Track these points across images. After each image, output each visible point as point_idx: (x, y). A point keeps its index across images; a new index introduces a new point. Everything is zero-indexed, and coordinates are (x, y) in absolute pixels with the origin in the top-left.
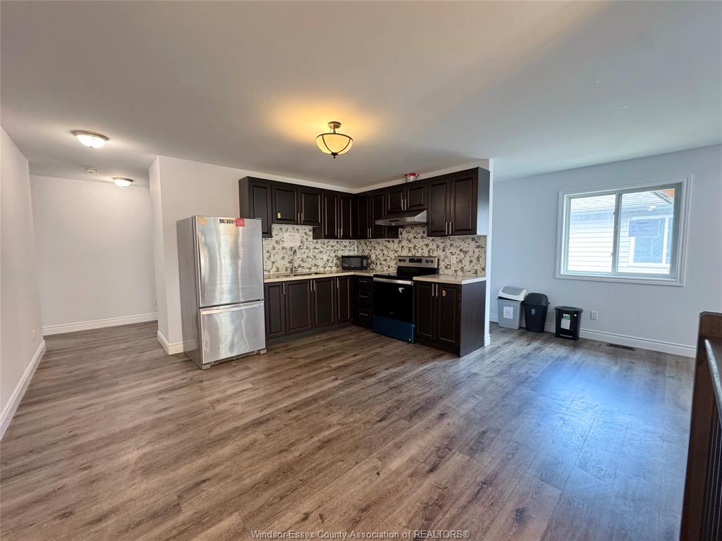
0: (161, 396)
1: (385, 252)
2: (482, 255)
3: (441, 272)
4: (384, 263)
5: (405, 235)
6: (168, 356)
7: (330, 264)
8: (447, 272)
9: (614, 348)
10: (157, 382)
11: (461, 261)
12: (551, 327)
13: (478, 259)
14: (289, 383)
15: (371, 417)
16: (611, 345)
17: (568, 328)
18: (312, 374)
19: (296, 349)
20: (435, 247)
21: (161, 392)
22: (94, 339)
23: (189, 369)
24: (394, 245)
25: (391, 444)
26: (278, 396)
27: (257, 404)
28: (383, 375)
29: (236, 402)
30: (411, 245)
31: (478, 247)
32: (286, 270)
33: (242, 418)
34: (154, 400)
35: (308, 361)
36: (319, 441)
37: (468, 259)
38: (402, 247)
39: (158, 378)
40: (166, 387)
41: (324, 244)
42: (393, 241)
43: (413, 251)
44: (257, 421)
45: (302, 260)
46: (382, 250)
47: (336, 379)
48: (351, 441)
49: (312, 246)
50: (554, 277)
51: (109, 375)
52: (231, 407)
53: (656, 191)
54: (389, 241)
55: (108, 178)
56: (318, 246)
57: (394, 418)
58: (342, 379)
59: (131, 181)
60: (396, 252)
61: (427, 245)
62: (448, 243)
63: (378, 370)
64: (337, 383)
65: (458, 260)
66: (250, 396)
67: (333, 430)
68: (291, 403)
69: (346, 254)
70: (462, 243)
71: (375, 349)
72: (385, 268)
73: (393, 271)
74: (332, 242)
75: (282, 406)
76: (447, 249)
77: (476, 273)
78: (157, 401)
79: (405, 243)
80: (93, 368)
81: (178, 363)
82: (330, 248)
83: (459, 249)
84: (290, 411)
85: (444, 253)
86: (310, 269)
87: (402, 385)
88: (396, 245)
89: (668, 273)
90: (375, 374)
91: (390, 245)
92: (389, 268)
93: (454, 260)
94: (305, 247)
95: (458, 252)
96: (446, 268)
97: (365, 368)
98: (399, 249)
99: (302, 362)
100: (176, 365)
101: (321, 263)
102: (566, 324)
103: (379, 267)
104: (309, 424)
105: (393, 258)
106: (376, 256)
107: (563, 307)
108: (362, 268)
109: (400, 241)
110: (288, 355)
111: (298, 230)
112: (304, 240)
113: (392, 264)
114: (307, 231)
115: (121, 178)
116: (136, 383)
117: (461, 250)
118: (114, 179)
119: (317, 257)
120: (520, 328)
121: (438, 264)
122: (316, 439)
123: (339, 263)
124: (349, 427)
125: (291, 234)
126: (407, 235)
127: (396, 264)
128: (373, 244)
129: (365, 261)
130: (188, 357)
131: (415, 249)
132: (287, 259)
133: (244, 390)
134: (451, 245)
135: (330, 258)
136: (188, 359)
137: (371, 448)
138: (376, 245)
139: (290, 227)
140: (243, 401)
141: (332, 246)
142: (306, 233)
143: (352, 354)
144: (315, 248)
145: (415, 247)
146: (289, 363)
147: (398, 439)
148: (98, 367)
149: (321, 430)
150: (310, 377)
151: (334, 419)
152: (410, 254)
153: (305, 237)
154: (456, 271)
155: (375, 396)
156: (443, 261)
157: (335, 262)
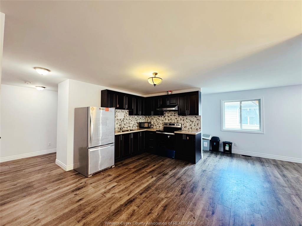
0: (75, 193)
1: (158, 121)
2: (199, 123)
3: (182, 129)
4: (157, 125)
5: (167, 114)
6: (66, 172)
7: (135, 126)
8: (185, 129)
9: (244, 157)
10: (68, 186)
11: (191, 125)
12: (222, 150)
13: (198, 124)
14: (133, 181)
15: (176, 193)
16: (243, 155)
17: (228, 150)
18: (141, 175)
19: (127, 164)
20: (180, 119)
21: (73, 191)
22: (19, 165)
23: (81, 178)
24: (162, 118)
25: (191, 204)
26: (132, 188)
27: (124, 192)
28: (170, 173)
29: (114, 192)
30: (169, 118)
31: (198, 120)
32: (118, 129)
33: (121, 200)
34: (72, 195)
35: (136, 170)
36: (162, 206)
37: (193, 124)
38: (165, 119)
39: (67, 184)
40: (75, 188)
41: (133, 117)
42: (161, 117)
43: (170, 121)
44: (129, 201)
45: (124, 124)
46: (157, 120)
47: (152, 177)
48: (175, 205)
49: (128, 119)
50: (221, 131)
51: (39, 185)
52: (113, 195)
53: (253, 101)
54: (159, 117)
55: (33, 86)
56: (131, 118)
57: (186, 192)
58: (155, 177)
59: (44, 88)
60: (163, 121)
61: (176, 119)
62: (185, 117)
63: (167, 172)
64: (154, 179)
65: (189, 125)
66: (119, 189)
67: (165, 201)
68: (139, 190)
69: (141, 121)
70: (190, 118)
71: (161, 162)
72: (158, 127)
73: (161, 128)
74: (136, 117)
75: (136, 192)
76: (185, 120)
77: (197, 130)
78: (74, 196)
79: (166, 117)
80: (27, 181)
81: (73, 175)
82: (135, 119)
83: (190, 121)
84: (141, 194)
85: (184, 122)
86: (127, 128)
87: (181, 177)
88: (163, 118)
89: (259, 129)
90: (167, 173)
91: (160, 118)
92: (159, 127)
93: (188, 124)
94: (126, 119)
95: (189, 121)
96: (185, 127)
97: (162, 171)
98: (164, 120)
99: (133, 170)
100: (73, 176)
101: (131, 125)
102: (227, 148)
103: (155, 127)
104: (153, 199)
105: (162, 123)
106: (154, 122)
107: (225, 142)
108: (148, 128)
109: (164, 117)
110: (125, 167)
111: (123, 111)
112: (125, 116)
113: (161, 126)
114: (126, 112)
115: (40, 87)
116: (57, 188)
117: (191, 121)
118: (36, 86)
119: (130, 123)
120: (210, 150)
121: (181, 126)
122: (160, 206)
123: (138, 125)
124: (170, 199)
125: (120, 113)
126: (168, 114)
127: (163, 126)
128: (152, 117)
129: (149, 124)
130: (77, 172)
131: (171, 120)
132: (119, 124)
133: (115, 186)
134: (187, 119)
135: (135, 123)
136: (77, 173)
137: (185, 207)
138: (154, 118)
139: (120, 110)
140: (117, 191)
141: (136, 118)
142: (126, 113)
143: (153, 165)
144: (129, 119)
145: (171, 119)
146: (127, 171)
147: (193, 201)
148: (30, 181)
149: (160, 202)
150: (141, 177)
151: (162, 195)
152: (169, 122)
153: (126, 114)
154: (189, 129)
155: (173, 183)
156: (183, 125)
157: (137, 125)
